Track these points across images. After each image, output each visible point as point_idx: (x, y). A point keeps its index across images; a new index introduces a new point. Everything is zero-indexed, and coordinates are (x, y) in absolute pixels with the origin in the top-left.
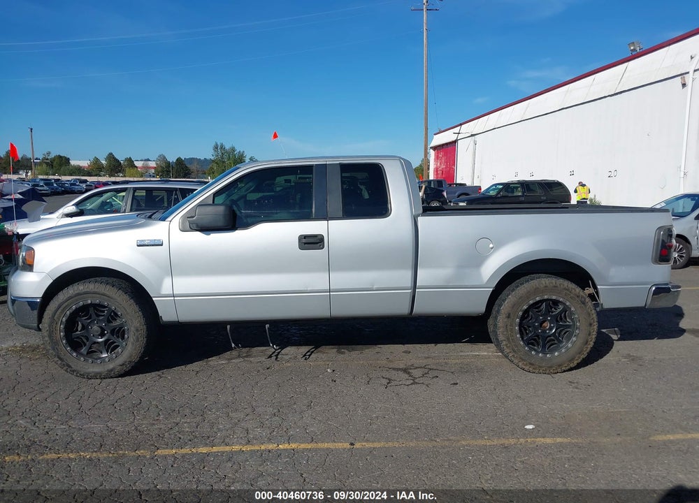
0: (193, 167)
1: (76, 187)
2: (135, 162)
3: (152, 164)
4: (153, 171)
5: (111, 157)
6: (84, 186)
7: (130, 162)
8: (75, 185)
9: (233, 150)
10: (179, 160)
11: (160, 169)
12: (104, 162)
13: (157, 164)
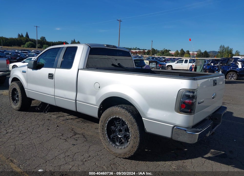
0: (211, 54)
1: (161, 60)
2: (190, 52)
3: (196, 53)
4: (195, 55)
5: (182, 50)
6: (164, 59)
7: (188, 52)
8: (161, 59)
9: (228, 48)
10: (206, 52)
11: (198, 55)
12: (179, 52)
13: (197, 53)
